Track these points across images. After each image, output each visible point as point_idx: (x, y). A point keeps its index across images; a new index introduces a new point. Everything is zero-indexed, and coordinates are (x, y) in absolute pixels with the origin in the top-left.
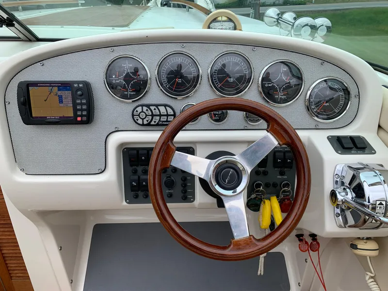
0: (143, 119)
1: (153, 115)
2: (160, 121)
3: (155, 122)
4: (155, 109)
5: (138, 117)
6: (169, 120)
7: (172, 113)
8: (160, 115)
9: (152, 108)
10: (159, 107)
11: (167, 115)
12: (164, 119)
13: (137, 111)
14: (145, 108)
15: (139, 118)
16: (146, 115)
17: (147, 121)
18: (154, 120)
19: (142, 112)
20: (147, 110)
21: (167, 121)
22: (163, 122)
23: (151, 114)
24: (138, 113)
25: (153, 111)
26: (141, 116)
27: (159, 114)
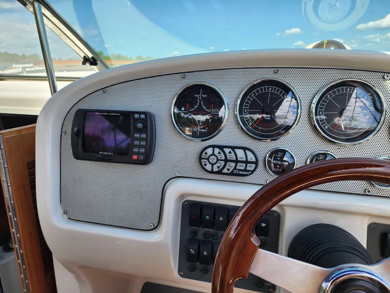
0: (213, 165)
1: (226, 161)
2: (235, 168)
3: (228, 170)
4: (230, 152)
5: (207, 161)
6: (248, 168)
7: (254, 160)
8: (237, 161)
9: (227, 150)
10: (236, 150)
11: (247, 162)
12: (241, 166)
13: (206, 153)
14: (217, 150)
15: (207, 163)
16: (218, 160)
17: (218, 167)
18: (227, 167)
19: (213, 154)
20: (219, 153)
21: (245, 170)
22: (240, 170)
23: (223, 158)
24: (208, 155)
25: (228, 155)
26: (211, 161)
27: (235, 159)
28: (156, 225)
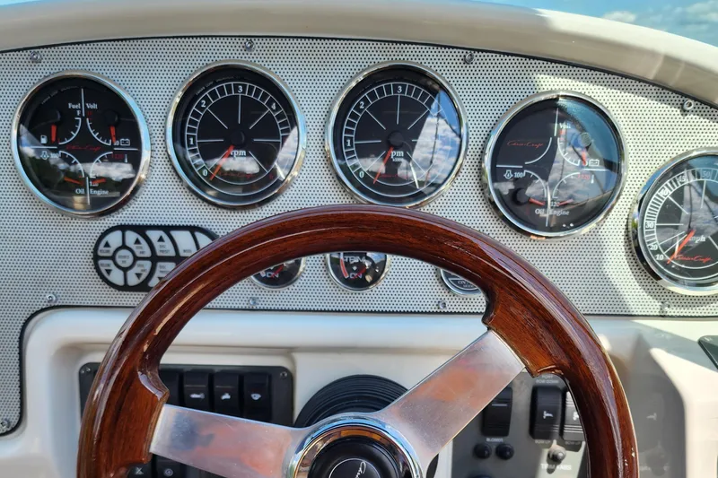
0: (125, 270)
1: (155, 259)
3: (161, 279)
4: (161, 239)
5: (110, 262)
8: (177, 259)
9: (154, 235)
10: (175, 234)
13: (107, 245)
14: (131, 237)
15: (113, 267)
16: (136, 258)
17: (138, 275)
18: (158, 273)
19: (124, 246)
20: (137, 242)
23: (148, 253)
24: (112, 249)
25: (157, 245)
26: (119, 261)
27: (172, 253)
28: (14, 421)
